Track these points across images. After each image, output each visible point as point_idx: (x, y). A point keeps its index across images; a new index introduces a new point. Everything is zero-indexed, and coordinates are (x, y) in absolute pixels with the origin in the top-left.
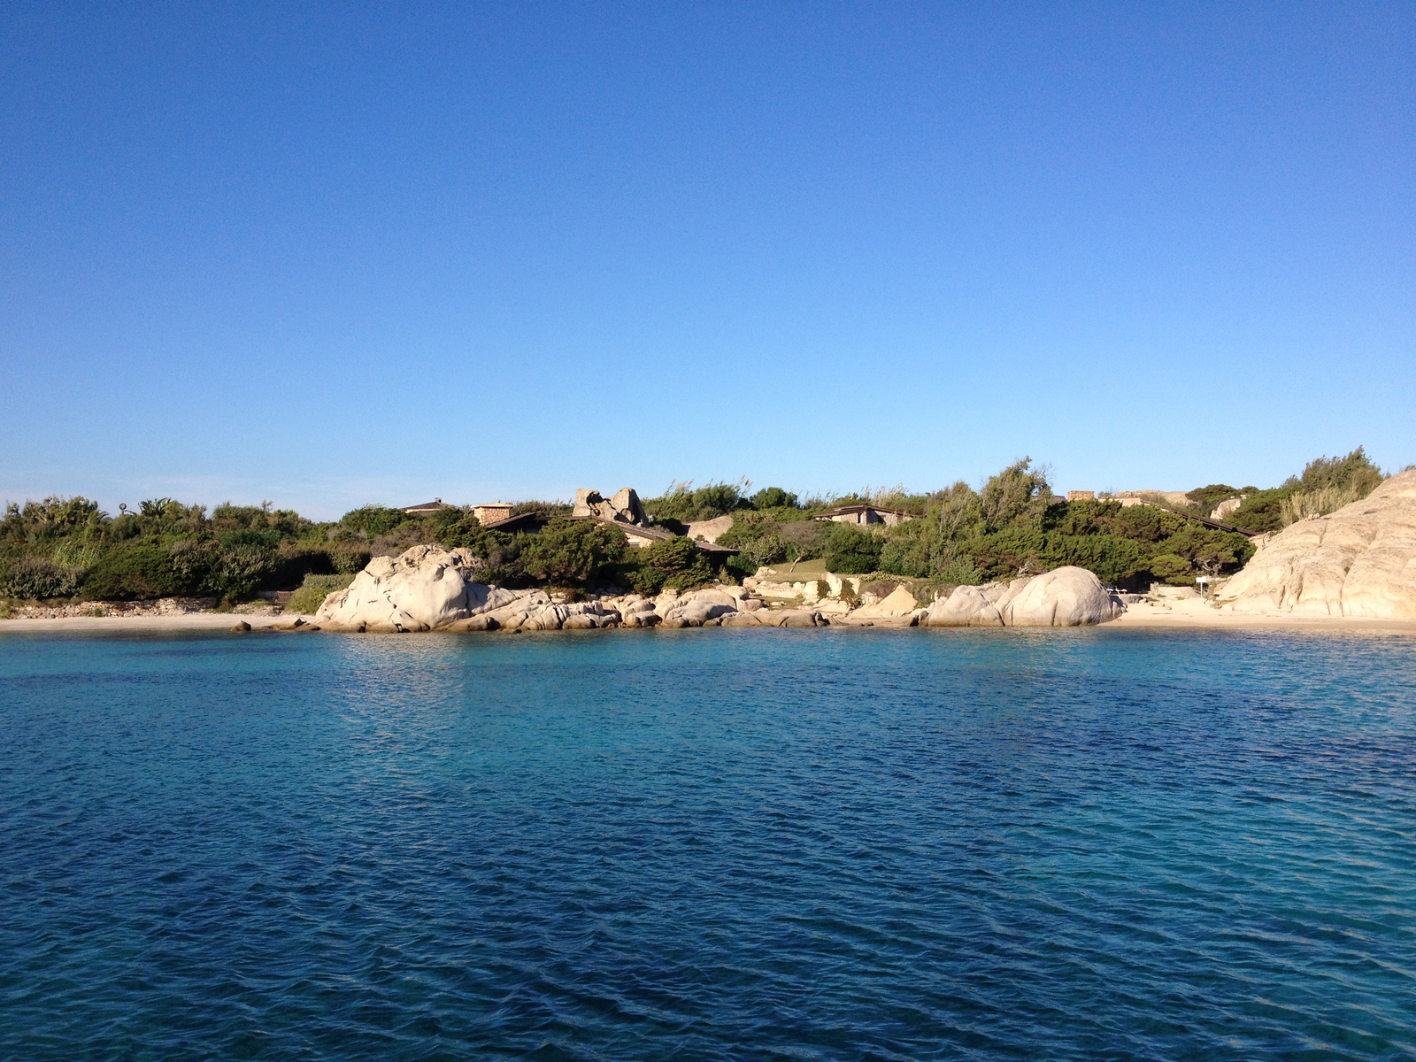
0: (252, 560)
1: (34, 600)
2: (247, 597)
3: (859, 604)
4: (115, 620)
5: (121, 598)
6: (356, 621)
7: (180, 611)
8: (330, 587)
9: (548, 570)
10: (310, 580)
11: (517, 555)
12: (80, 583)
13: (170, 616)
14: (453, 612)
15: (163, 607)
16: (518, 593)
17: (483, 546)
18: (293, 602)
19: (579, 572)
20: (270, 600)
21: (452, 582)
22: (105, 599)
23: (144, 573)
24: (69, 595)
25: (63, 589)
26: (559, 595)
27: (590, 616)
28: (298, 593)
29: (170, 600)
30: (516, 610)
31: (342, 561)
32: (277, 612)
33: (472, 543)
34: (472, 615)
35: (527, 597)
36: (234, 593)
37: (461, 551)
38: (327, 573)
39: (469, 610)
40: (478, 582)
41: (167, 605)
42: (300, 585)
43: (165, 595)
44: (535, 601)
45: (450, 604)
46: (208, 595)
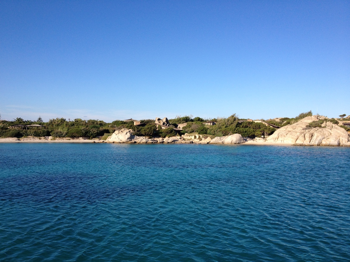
0: (95, 131)
1: (58, 137)
2: (94, 137)
3: (201, 140)
4: (72, 141)
5: (73, 137)
6: (112, 141)
7: (83, 139)
8: (109, 136)
9: (145, 133)
10: (105, 134)
11: (140, 131)
12: (66, 134)
13: (81, 140)
14: (129, 140)
15: (80, 139)
16: (140, 137)
17: (134, 129)
18: (102, 138)
19: (151, 134)
20: (98, 138)
21: (128, 135)
22: (70, 137)
23: (77, 133)
24: (64, 136)
25: (63, 135)
26: (147, 138)
27: (152, 141)
28: (103, 136)
29: (81, 137)
30: (139, 140)
31: (111, 131)
32: (99, 140)
33: (132, 128)
34: (132, 141)
35: (142, 138)
36: (92, 136)
37: (130, 130)
38: (108, 133)
39: (131, 140)
40: (133, 135)
41: (81, 138)
42: (104, 135)
43: (80, 137)
44: (143, 138)
45: (128, 139)
46: (88, 137)
